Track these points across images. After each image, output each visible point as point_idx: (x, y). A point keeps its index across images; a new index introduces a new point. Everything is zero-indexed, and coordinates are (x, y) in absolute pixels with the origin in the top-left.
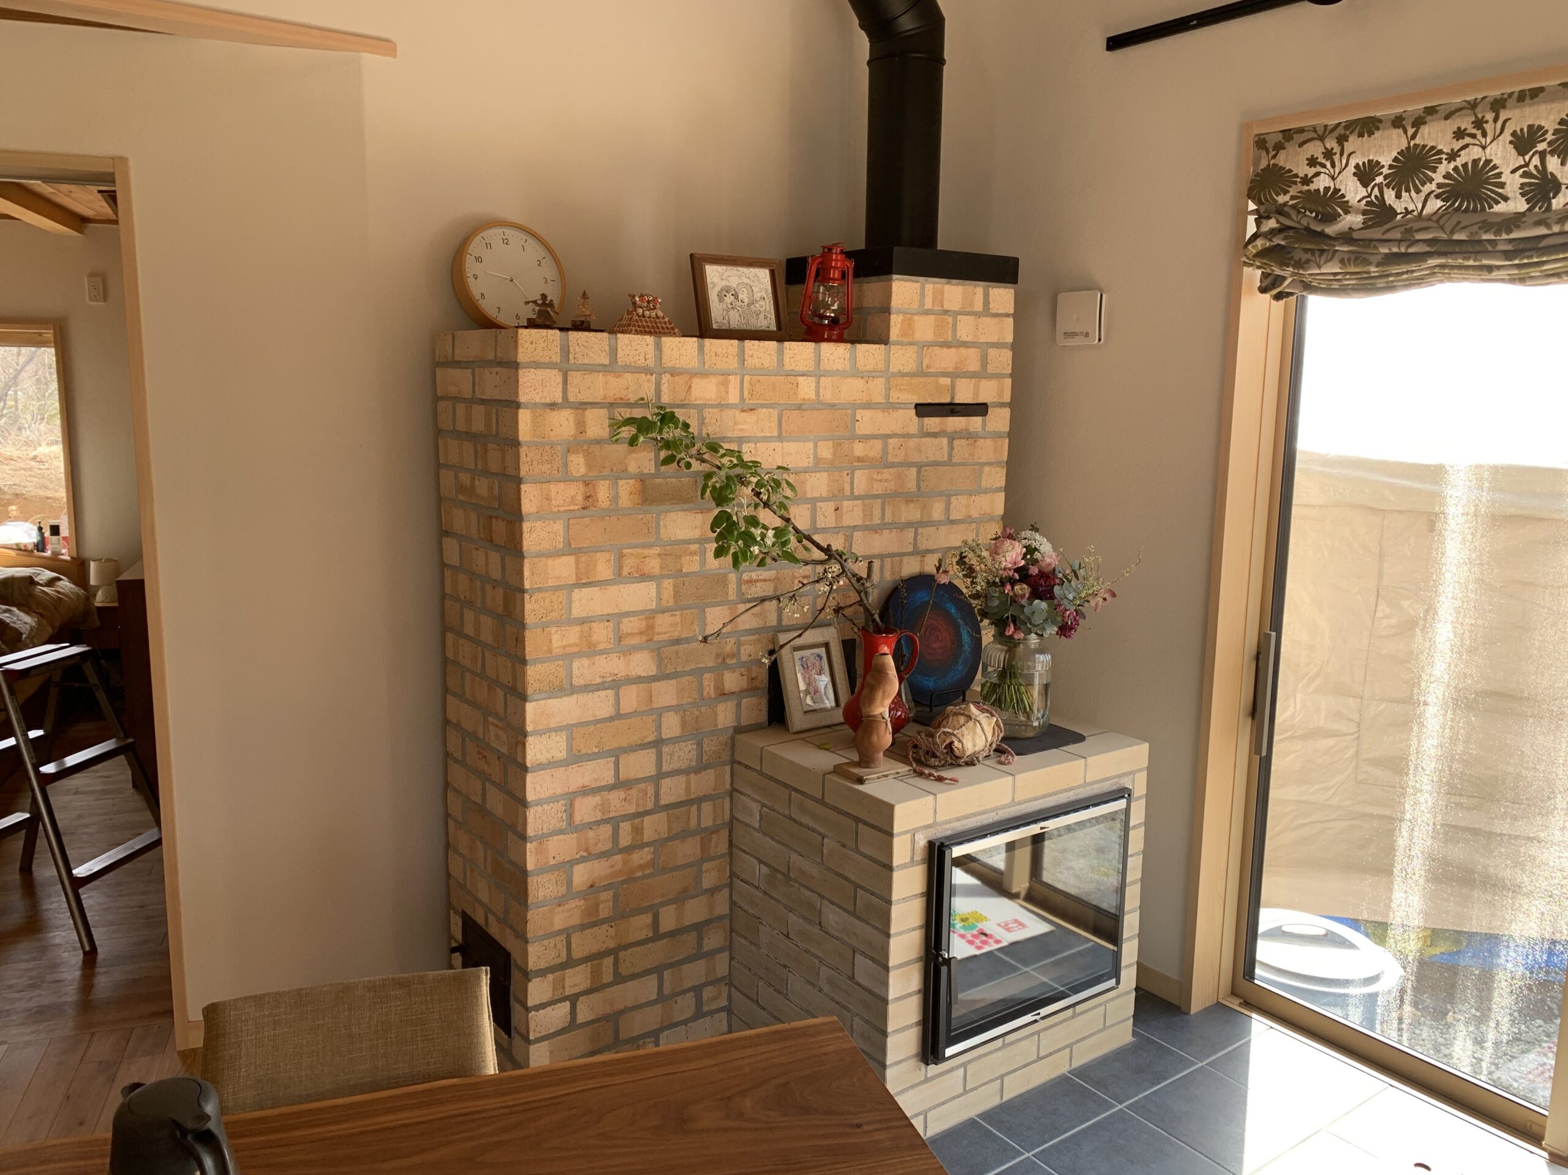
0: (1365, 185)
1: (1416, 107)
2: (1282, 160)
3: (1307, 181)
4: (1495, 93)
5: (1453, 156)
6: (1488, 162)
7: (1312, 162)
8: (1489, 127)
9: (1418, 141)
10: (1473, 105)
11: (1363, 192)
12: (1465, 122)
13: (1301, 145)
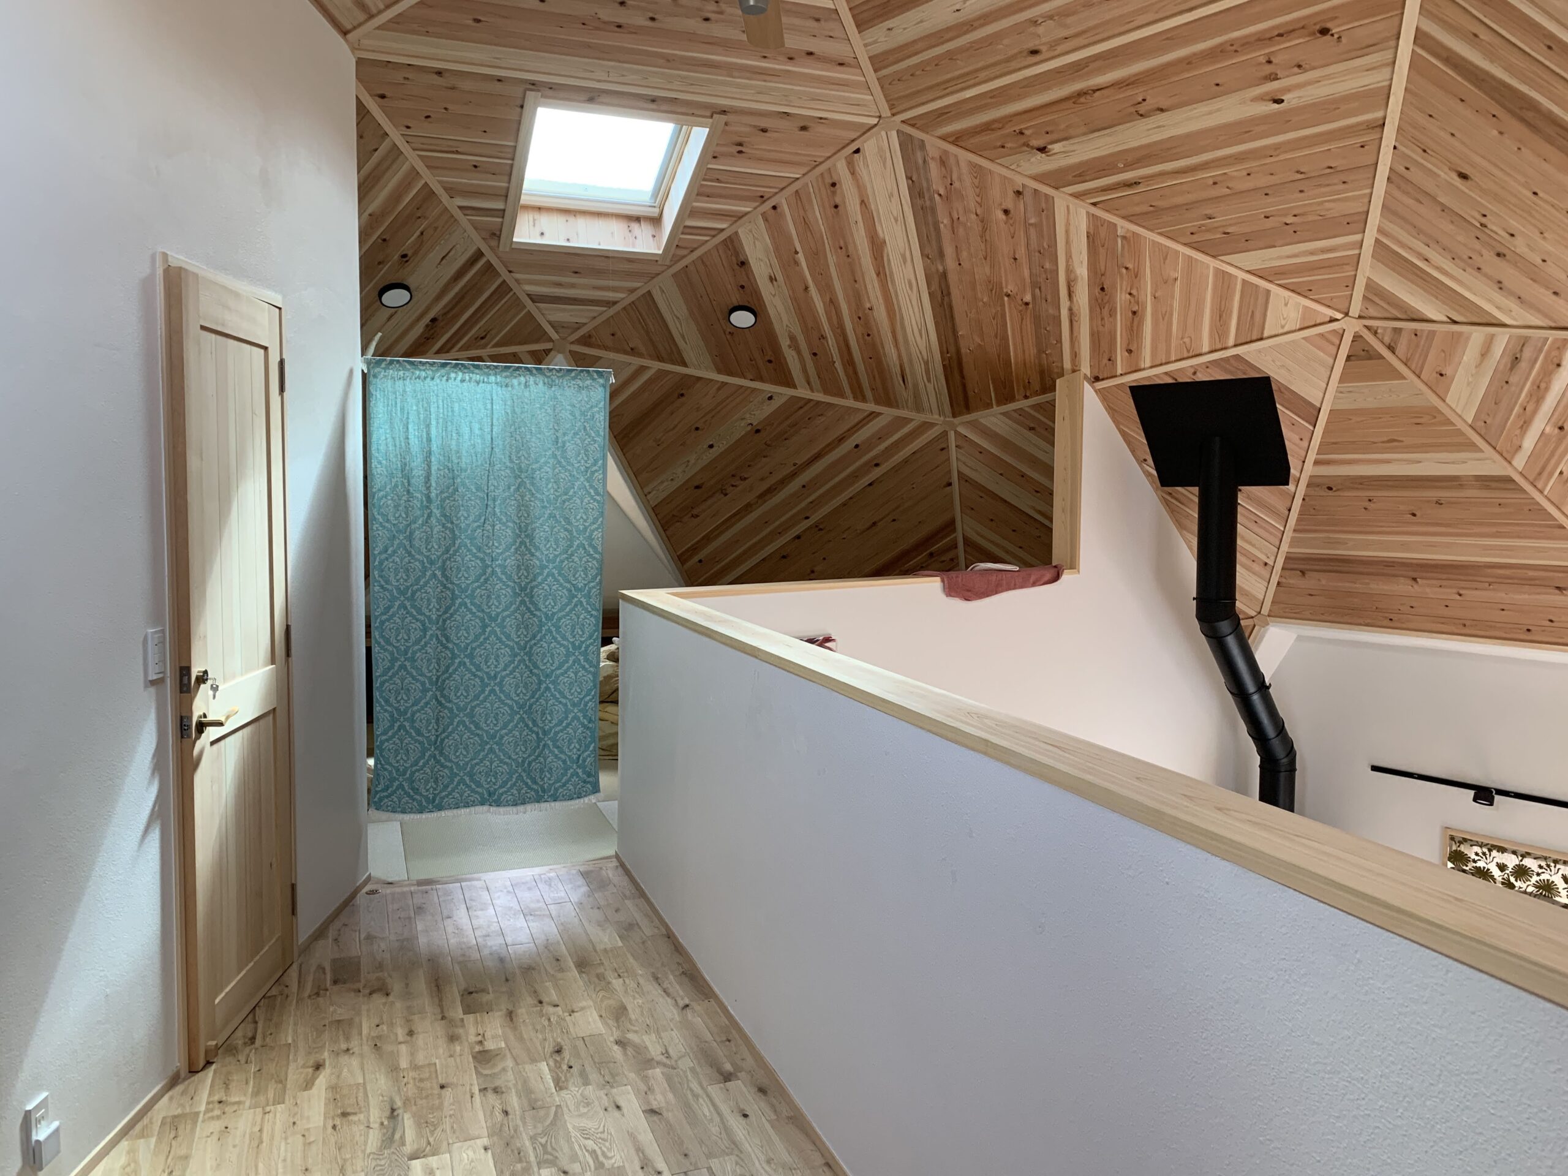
0: (1502, 871)
1: (1523, 850)
2: (1463, 848)
3: (1474, 861)
4: (1555, 857)
5: (1538, 874)
6: (1553, 882)
7: (1477, 854)
8: (1552, 868)
9: (1523, 863)
10: (1545, 859)
11: (1500, 873)
12: (1543, 864)
13: (1471, 846)
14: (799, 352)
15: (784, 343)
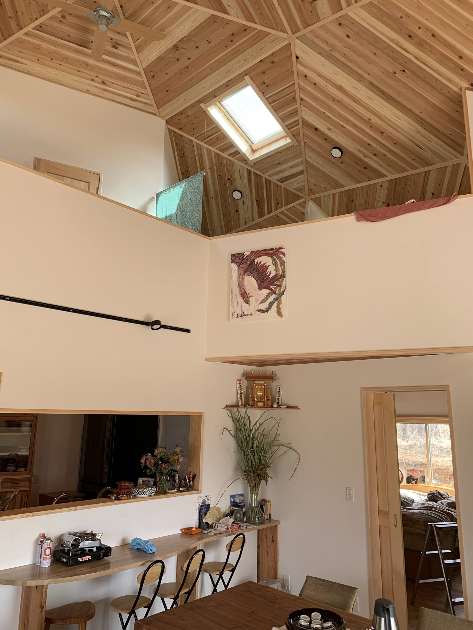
14: (370, 158)
15: (361, 156)
